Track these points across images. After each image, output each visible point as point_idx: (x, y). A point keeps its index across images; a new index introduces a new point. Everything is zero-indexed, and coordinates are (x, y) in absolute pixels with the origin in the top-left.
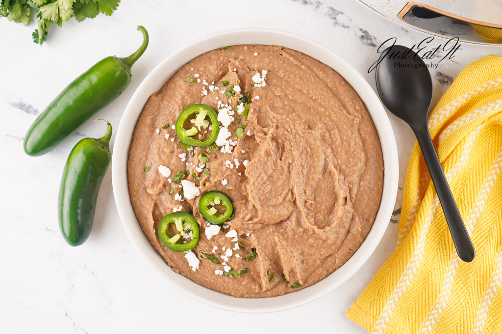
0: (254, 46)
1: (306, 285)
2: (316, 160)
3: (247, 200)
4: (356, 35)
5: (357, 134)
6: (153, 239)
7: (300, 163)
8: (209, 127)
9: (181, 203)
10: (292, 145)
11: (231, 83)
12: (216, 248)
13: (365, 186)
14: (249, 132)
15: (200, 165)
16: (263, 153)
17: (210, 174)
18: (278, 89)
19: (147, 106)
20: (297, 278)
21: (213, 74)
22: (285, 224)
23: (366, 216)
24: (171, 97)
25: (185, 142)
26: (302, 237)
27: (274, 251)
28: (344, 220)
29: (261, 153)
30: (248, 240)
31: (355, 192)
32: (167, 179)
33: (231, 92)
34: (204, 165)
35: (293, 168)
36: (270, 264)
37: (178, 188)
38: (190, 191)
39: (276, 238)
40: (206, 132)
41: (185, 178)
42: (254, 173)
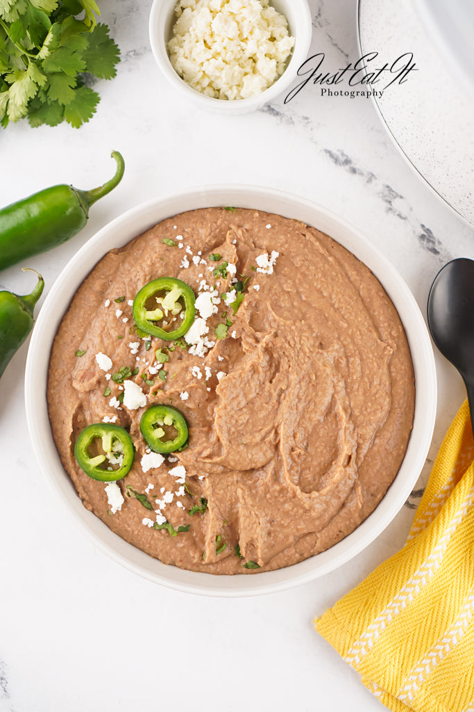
0: (268, 215)
1: (267, 568)
2: (320, 393)
3: (211, 429)
4: (414, 232)
5: (385, 370)
6: (66, 454)
7: (296, 392)
8: (180, 313)
9: (117, 412)
10: (291, 364)
11: (225, 258)
12: (151, 486)
13: (381, 445)
14: (234, 332)
15: (155, 363)
16: (247, 367)
17: (166, 380)
18: (289, 281)
19: (100, 265)
20: (257, 555)
21: (202, 241)
22: (257, 474)
23: (373, 489)
24: (136, 260)
25: (142, 327)
26: (276, 497)
27: (232, 509)
28: (341, 486)
29: (244, 366)
30: (199, 485)
31: (364, 451)
32: (105, 373)
33: (222, 271)
34: (161, 365)
35: (285, 398)
36: (223, 527)
37: (118, 390)
38: (134, 397)
39: (240, 492)
40: (175, 319)
41: (130, 378)
42: (228, 393)
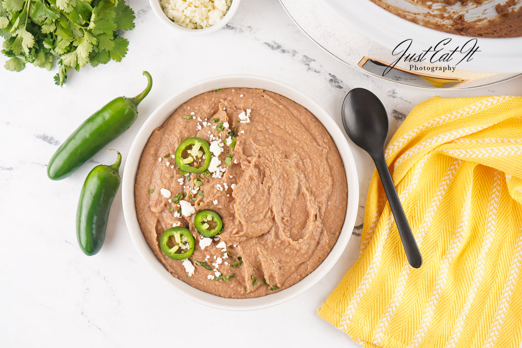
0: (240, 89)
1: (284, 288)
2: (291, 184)
3: (234, 217)
4: (326, 79)
5: (325, 162)
6: (156, 249)
7: (278, 186)
8: (202, 156)
9: (179, 219)
10: (271, 171)
11: (221, 119)
12: (208, 257)
13: (332, 205)
14: (236, 160)
15: (195, 188)
16: (247, 178)
17: (203, 196)
18: (260, 124)
19: (151, 139)
20: (276, 281)
22: (266, 237)
23: (333, 230)
25: (183, 169)
26: (279, 247)
27: (256, 259)
28: (315, 233)
29: (245, 178)
30: (235, 250)
31: (323, 210)
33: (221, 127)
34: (198, 188)
35: (272, 191)
36: (254, 270)
37: (177, 207)
38: (187, 209)
39: (258, 249)
40: (200, 160)
41: (183, 199)
42: (240, 195)
